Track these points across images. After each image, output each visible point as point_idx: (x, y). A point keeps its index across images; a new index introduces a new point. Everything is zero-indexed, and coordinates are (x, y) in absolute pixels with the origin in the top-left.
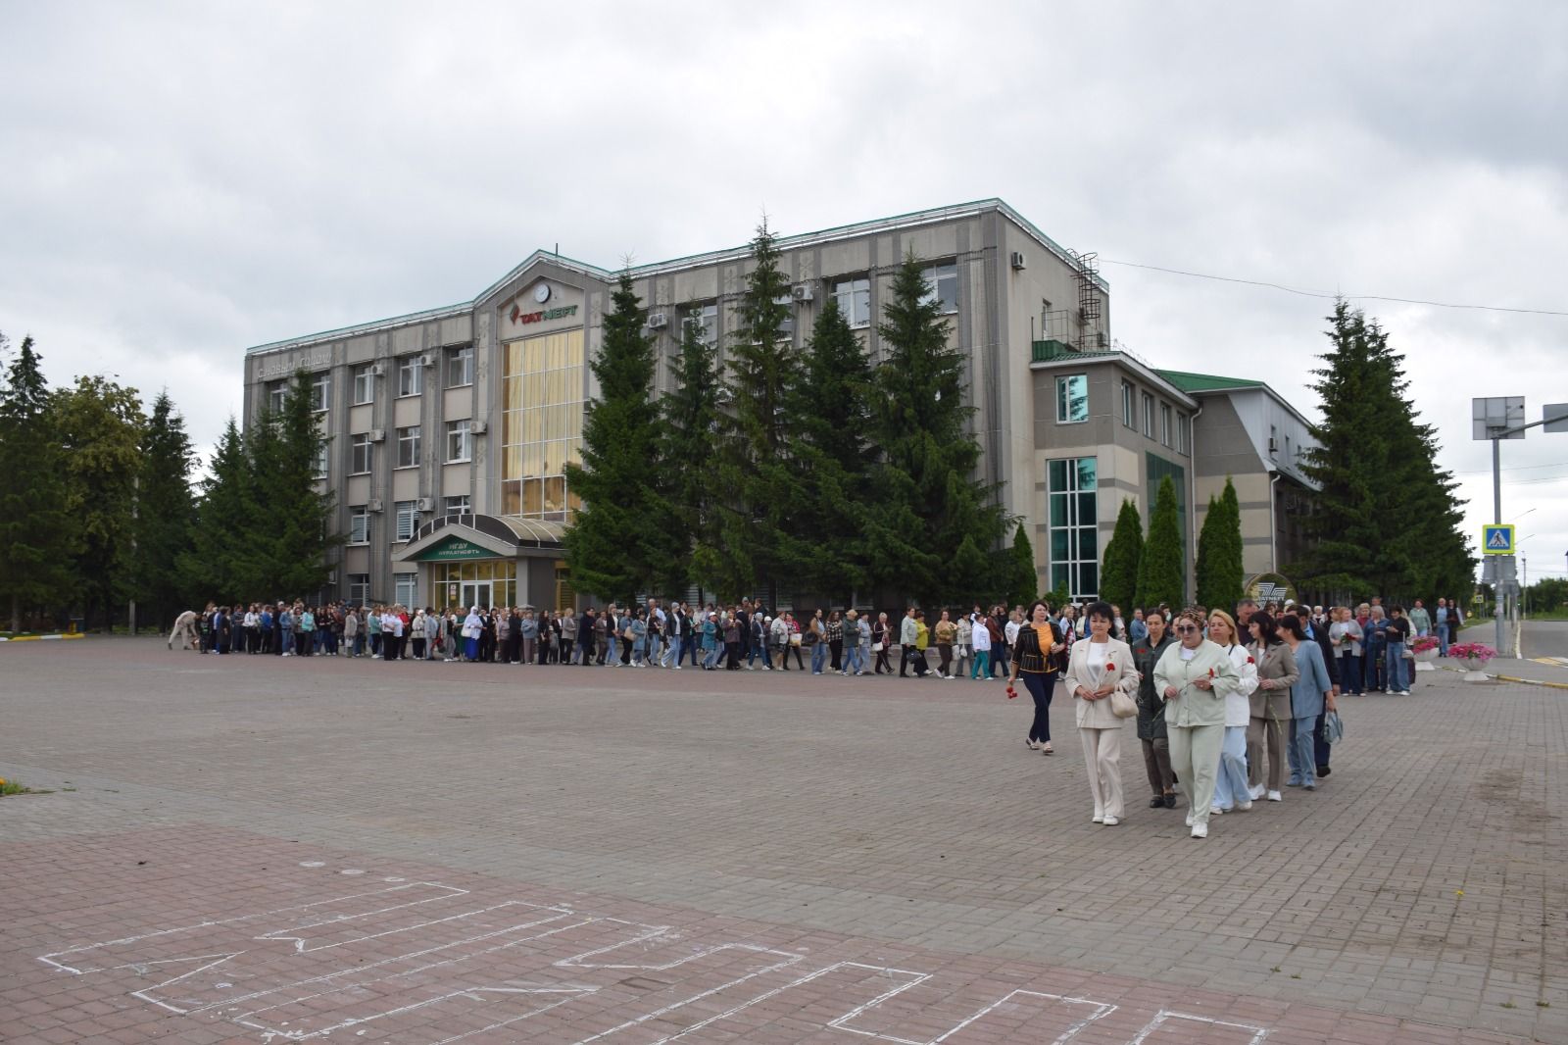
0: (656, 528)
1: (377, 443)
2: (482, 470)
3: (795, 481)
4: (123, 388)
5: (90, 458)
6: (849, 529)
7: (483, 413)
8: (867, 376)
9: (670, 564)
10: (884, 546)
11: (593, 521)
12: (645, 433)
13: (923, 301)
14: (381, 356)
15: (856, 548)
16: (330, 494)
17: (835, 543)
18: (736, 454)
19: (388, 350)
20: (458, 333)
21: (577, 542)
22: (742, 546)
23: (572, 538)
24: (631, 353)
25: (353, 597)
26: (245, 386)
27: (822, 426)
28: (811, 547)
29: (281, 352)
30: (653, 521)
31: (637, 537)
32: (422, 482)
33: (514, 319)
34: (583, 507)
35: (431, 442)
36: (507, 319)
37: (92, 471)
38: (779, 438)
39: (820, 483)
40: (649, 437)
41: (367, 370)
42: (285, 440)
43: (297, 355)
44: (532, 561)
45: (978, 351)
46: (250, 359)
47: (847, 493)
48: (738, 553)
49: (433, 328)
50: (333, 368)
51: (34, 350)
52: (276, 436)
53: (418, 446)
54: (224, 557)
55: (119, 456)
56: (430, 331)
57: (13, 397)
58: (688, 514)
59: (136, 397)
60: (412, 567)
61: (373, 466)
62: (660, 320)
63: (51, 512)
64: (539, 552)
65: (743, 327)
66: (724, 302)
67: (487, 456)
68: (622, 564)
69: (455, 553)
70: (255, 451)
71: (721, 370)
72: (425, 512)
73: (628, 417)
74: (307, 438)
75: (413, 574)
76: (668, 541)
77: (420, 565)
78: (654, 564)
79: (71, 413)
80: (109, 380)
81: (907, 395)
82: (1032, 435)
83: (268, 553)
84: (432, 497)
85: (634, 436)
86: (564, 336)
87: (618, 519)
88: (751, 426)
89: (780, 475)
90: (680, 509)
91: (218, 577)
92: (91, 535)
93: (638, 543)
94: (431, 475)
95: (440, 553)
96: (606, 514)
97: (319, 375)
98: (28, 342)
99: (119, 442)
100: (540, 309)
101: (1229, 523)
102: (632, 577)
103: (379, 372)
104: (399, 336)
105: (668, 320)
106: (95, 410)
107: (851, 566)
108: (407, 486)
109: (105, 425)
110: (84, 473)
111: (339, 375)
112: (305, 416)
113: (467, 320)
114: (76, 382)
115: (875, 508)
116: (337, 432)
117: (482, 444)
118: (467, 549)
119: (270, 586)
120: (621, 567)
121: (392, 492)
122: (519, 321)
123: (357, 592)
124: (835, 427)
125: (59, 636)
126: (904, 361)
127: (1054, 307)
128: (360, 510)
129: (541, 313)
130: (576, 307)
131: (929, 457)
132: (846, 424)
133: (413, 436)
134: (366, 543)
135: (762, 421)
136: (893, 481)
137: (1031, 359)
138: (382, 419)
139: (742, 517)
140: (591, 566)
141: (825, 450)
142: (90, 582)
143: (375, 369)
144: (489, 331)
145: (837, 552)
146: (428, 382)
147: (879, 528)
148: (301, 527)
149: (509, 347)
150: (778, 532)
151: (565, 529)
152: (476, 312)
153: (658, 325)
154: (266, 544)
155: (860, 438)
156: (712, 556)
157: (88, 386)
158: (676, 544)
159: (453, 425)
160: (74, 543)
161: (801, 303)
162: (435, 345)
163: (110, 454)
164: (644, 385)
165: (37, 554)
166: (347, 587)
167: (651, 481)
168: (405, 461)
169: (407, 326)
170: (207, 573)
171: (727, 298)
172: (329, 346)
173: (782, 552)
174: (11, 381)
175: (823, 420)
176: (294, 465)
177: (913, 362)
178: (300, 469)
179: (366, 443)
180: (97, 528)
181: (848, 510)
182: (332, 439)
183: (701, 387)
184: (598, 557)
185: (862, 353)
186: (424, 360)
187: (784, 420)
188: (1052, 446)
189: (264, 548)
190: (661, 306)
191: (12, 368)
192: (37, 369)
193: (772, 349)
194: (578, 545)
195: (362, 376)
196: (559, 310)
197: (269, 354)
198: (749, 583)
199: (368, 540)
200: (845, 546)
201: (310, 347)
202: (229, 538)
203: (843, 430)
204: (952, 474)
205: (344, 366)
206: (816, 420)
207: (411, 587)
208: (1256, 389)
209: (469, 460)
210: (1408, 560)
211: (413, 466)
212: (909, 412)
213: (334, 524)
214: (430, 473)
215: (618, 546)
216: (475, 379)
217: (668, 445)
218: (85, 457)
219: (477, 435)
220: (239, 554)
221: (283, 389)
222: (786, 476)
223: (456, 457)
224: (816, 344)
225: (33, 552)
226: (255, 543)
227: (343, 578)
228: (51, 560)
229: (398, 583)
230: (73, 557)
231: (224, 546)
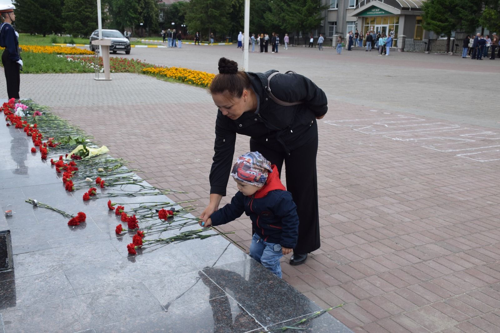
9: (470, 17)
21: (428, 8)
23: (426, 6)
25: (330, 31)
31: (456, 5)
44: (406, 17)
54: (283, 14)
60: (355, 19)
64: (410, 12)
68: (448, 17)
69: (374, 13)
75: (355, 22)
76: (471, 7)
77: (359, 18)
78: (463, 17)
83: (299, 13)
91: (280, 22)
92: (233, 5)
93: (457, 8)
95: (368, 13)
102: (451, 24)
118: (379, 11)
120: (447, 19)
123: (331, 29)
125: (224, 44)
134: (336, 9)
140: (433, 19)
142: (233, 23)
148: (312, 2)
154: (299, 9)
156: (493, 13)
158: (475, 8)
160: (228, 8)
165: (217, 13)
166: (328, 27)
170: (277, 20)
180: (235, 3)
184: (437, 15)
189: (298, 11)
194: (428, 9)
199: (337, 7)
202: (285, 7)
207: (353, 28)
215: (447, 10)
220: (289, 13)
225: (216, 12)
226: (295, 9)
227: (326, 23)
228: (221, 15)
229: (348, 26)
230: (228, 14)
231: (283, 10)
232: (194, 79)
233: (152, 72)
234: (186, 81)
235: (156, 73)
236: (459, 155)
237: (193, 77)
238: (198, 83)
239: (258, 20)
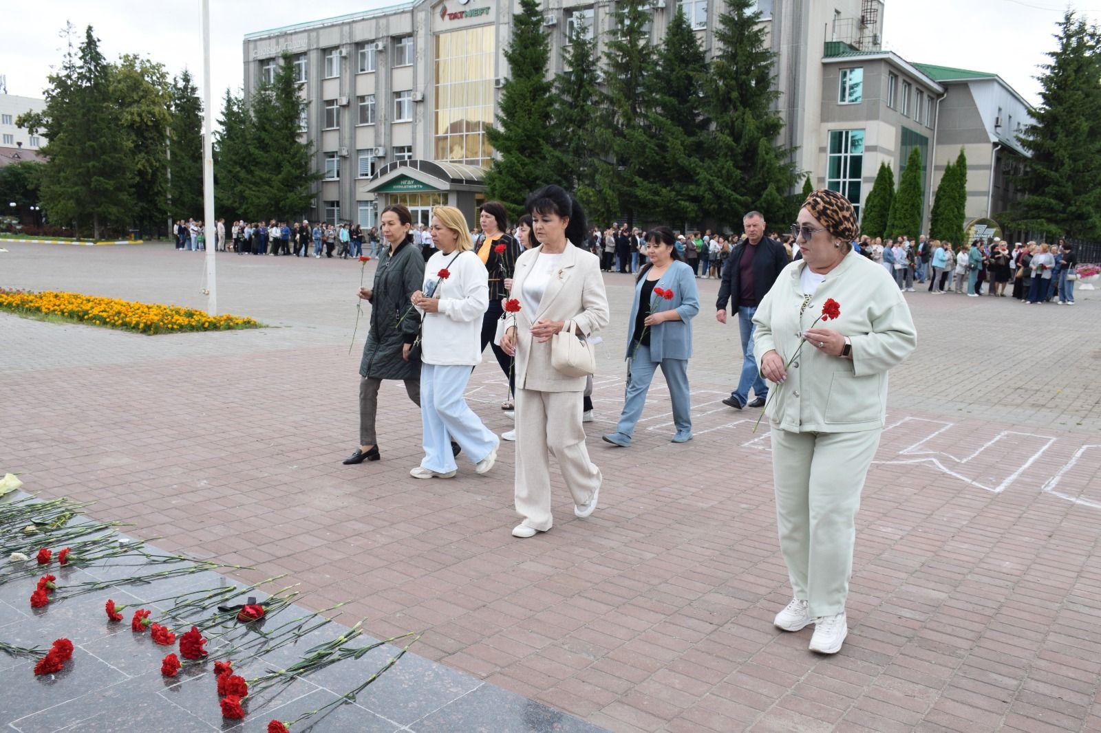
0: (551, 173)
1: (344, 106)
2: (420, 127)
3: (650, 142)
4: (154, 63)
5: (135, 115)
6: (687, 176)
7: (421, 86)
8: (706, 67)
10: (712, 190)
11: (507, 167)
12: (542, 104)
13: (748, 12)
14: (344, 42)
15: (692, 190)
16: (310, 144)
17: (678, 186)
18: (607, 120)
19: (350, 38)
20: (401, 26)
21: (494, 181)
22: (610, 185)
23: (490, 178)
24: (533, 44)
25: (327, 216)
26: (244, 63)
27: (671, 103)
28: (659, 188)
29: (269, 38)
30: (548, 167)
31: (537, 178)
32: (377, 136)
33: (443, 15)
34: (499, 156)
35: (383, 107)
36: (438, 16)
37: (138, 125)
38: (638, 110)
39: (668, 144)
40: (546, 107)
41: (333, 52)
42: (278, 104)
43: (282, 40)
44: (459, 193)
45: (785, 50)
46: (247, 43)
47: (687, 152)
48: (609, 192)
49: (383, 22)
50: (309, 50)
51: (95, 35)
52: (270, 101)
53: (373, 111)
54: (240, 188)
55: (156, 114)
56: (381, 24)
57: (83, 71)
58: (573, 162)
59: (164, 70)
60: (372, 196)
61: (341, 123)
62: (552, 20)
63: (117, 156)
64: (464, 187)
65: (613, 27)
66: (599, 7)
67: (424, 117)
69: (405, 187)
70: (256, 111)
71: (598, 59)
72: (380, 158)
73: (531, 92)
74: (293, 103)
75: (371, 201)
77: (379, 194)
79: (119, 82)
80: (143, 57)
81: (733, 82)
82: (819, 112)
83: (269, 185)
84: (385, 146)
85: (535, 106)
86: (479, 30)
87: (524, 165)
88: (619, 100)
89: (640, 138)
90: (567, 158)
92: (140, 170)
93: (537, 182)
94: (383, 131)
95: (394, 187)
96: (516, 161)
97: (298, 56)
98: (90, 28)
99: (154, 103)
100: (462, 9)
101: (958, 182)
103: (344, 54)
104: (357, 27)
105: (558, 20)
106: (135, 79)
107: (687, 204)
108: (365, 138)
109: (143, 91)
110: (131, 126)
111: (314, 56)
112: (290, 87)
113: (408, 16)
114: (120, 58)
115: (708, 162)
116: (314, 98)
117: (420, 108)
118: (413, 184)
119: (273, 209)
121: (355, 143)
122: (447, 17)
123: (331, 213)
124: (680, 103)
125: (127, 242)
126: (732, 57)
127: (842, 15)
128: (332, 155)
129: (463, 12)
130: (489, 8)
131: (748, 127)
132: (687, 101)
133: (368, 102)
134: (336, 179)
135: (628, 98)
136: (721, 143)
137: (823, 55)
138: (347, 89)
139: (610, 167)
141: (672, 120)
142: (141, 204)
143: (341, 52)
144: (425, 25)
145: (678, 193)
146: (380, 62)
147: (708, 177)
148: (292, 167)
149: (439, 37)
150: (637, 179)
151: (485, 171)
152: (415, 11)
153: (550, 23)
154: (269, 179)
155: (697, 112)
156: (591, 194)
157: (130, 61)
159: (398, 94)
160: (129, 175)
161: (656, 9)
162: (385, 34)
163: (149, 112)
164: (542, 69)
165: (110, 185)
166: (324, 209)
167: (548, 138)
168: (364, 120)
169: (363, 20)
171: (601, 4)
172: (306, 34)
173: (638, 192)
174: (81, 58)
175: (671, 98)
176: (285, 122)
177: (738, 58)
178: (290, 125)
179: (335, 107)
180: (144, 166)
181: (687, 164)
182: (310, 102)
183: (584, 71)
184: (509, 193)
185: (701, 49)
186: (377, 46)
187: (643, 98)
188: (833, 121)
189: (268, 182)
190: (552, 9)
191: (80, 48)
192: (99, 50)
193: (637, 45)
194: (494, 183)
195: (330, 57)
196: (477, 10)
197: (261, 39)
198: (615, 213)
199: (338, 176)
200: (684, 188)
201: (291, 34)
202: (243, 174)
203: (685, 106)
204: (763, 141)
205: (317, 49)
206: (667, 98)
207: (369, 211)
208: (989, 80)
209: (411, 120)
210: (1092, 211)
211: (370, 124)
212: (735, 95)
213: (313, 165)
214: (382, 129)
215: (523, 185)
216: (414, 60)
217: (558, 113)
218: (132, 114)
219: (417, 102)
220: (251, 186)
221: (272, 66)
222: (644, 138)
223: (400, 118)
224: (667, 43)
225: (107, 184)
226: (261, 178)
227: (321, 204)
228: (119, 189)
229: (360, 208)
230: (131, 186)
231: (240, 181)
232: (105, 314)
233: (5, 304)
234: (88, 319)
235: (14, 305)
236: (651, 429)
237: (102, 311)
238: (116, 321)
239: (192, 198)
